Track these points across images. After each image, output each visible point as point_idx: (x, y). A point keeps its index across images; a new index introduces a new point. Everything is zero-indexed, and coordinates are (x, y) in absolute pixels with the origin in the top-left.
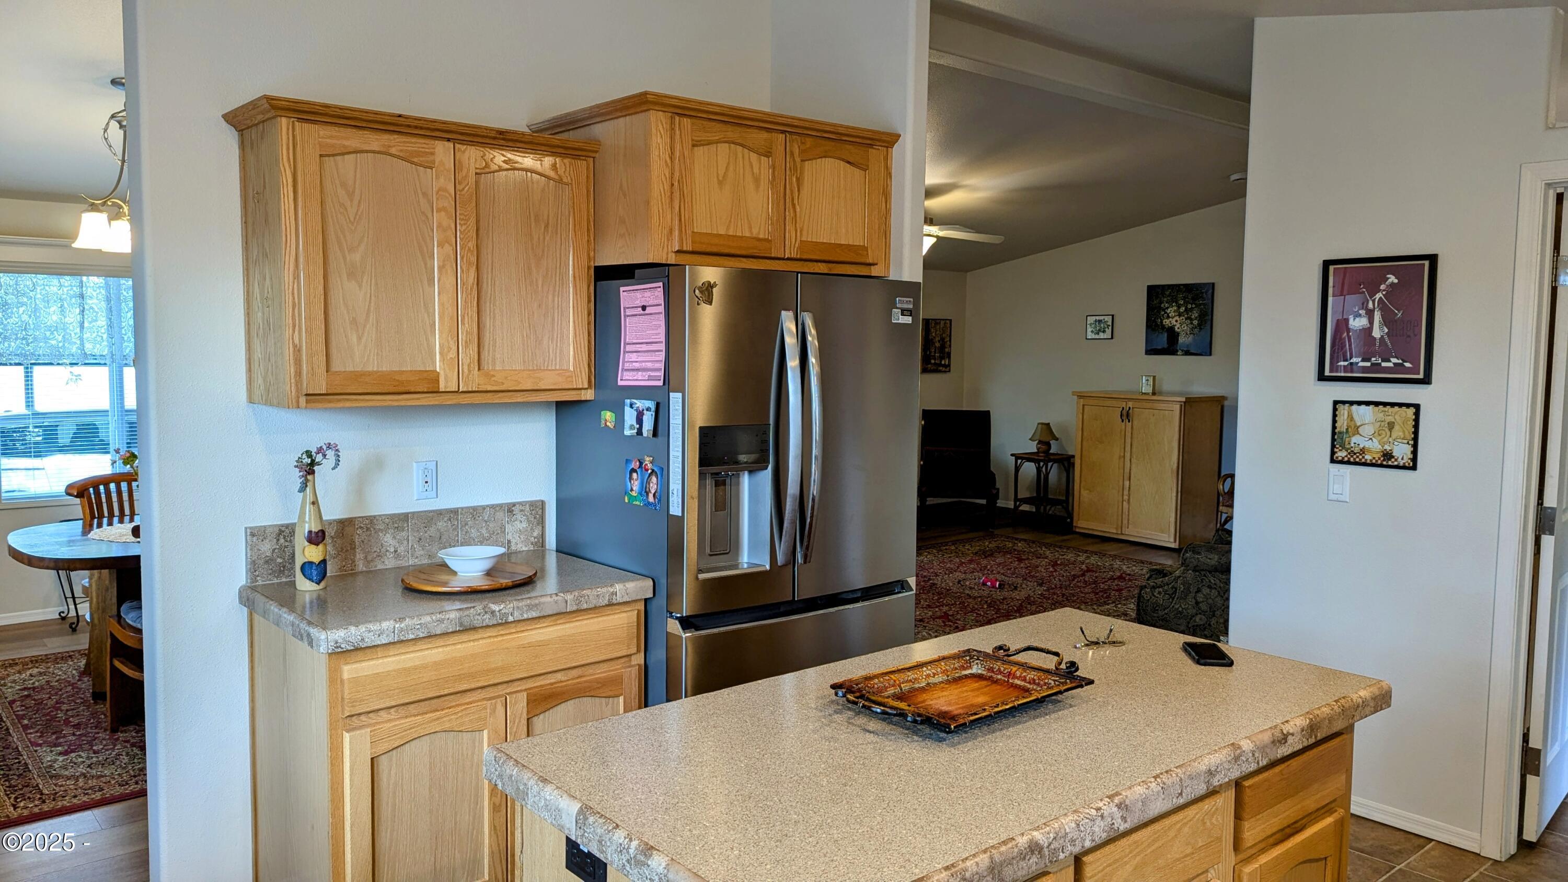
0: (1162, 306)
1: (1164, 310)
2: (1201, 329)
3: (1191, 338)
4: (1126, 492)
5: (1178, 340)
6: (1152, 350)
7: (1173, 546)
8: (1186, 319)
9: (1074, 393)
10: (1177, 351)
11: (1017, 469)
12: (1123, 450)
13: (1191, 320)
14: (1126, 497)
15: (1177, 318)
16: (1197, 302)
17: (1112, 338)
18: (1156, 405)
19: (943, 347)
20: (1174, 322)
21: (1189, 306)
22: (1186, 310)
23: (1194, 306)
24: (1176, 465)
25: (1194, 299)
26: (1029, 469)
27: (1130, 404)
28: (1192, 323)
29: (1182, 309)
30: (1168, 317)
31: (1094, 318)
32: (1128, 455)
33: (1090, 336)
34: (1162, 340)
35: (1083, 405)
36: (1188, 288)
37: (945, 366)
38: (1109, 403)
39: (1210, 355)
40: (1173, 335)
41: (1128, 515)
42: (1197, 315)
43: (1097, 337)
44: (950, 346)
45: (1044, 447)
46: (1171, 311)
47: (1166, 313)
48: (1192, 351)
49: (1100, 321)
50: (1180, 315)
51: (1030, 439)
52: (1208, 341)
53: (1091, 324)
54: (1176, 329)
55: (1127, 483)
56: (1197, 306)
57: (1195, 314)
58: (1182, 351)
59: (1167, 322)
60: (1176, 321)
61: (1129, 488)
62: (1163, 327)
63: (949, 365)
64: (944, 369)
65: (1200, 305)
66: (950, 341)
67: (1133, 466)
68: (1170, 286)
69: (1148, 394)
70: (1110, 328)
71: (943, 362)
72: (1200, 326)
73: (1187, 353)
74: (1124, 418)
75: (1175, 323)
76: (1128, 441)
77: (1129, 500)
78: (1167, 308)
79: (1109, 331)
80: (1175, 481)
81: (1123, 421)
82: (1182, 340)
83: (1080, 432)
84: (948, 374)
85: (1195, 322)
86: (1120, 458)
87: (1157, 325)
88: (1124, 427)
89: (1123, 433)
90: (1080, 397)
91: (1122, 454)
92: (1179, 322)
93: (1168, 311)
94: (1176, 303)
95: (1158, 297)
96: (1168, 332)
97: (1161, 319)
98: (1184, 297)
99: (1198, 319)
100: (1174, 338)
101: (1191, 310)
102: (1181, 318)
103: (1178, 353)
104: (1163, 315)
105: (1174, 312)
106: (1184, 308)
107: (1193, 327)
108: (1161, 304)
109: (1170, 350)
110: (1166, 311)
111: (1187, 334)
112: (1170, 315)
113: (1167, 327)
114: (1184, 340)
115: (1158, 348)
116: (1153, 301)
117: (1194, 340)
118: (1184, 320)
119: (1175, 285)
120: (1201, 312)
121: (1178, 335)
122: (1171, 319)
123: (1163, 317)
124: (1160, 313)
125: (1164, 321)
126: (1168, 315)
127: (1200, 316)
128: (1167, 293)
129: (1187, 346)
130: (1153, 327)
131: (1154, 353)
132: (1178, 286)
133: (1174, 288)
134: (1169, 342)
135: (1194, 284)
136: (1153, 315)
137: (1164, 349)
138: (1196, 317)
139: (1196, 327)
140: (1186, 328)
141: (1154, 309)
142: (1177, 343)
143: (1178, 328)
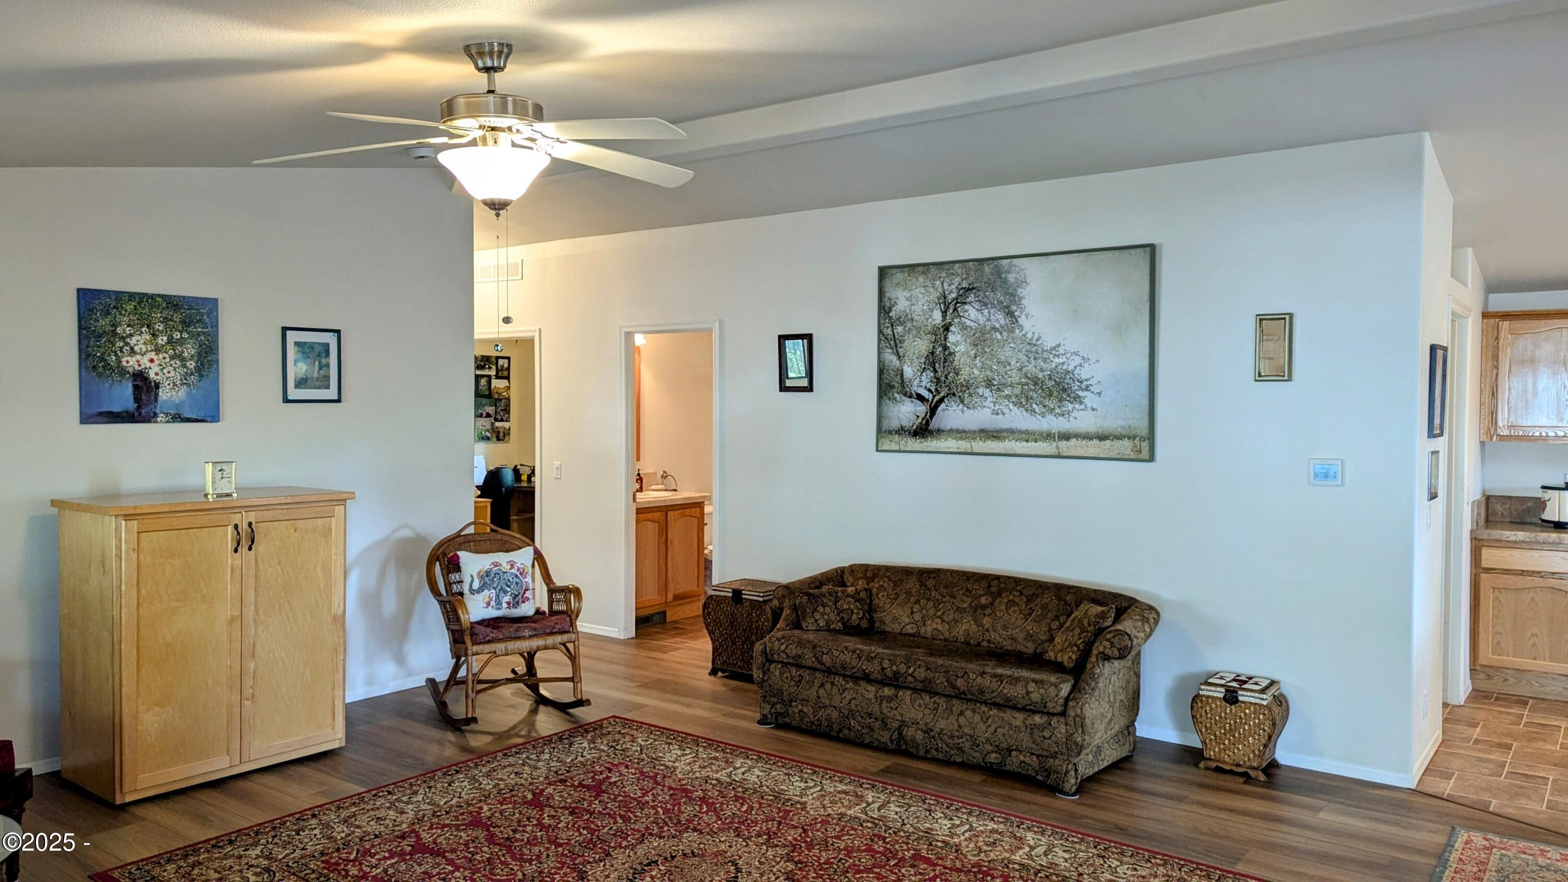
0: (119, 330)
1: (123, 339)
2: (201, 376)
3: (182, 393)
4: (248, 682)
5: (157, 395)
6: (96, 414)
8: (172, 358)
10: (156, 415)
12: (237, 605)
13: (183, 360)
15: (152, 355)
16: (191, 328)
20: (145, 361)
21: (177, 335)
22: (170, 341)
23: (185, 335)
25: (186, 323)
27: (252, 517)
28: (184, 366)
29: (162, 340)
30: (133, 351)
32: (248, 610)
34: (122, 396)
36: (173, 303)
39: (217, 421)
40: (145, 386)
42: (193, 352)
46: (140, 341)
47: (127, 344)
48: (186, 416)
50: (157, 350)
52: (212, 396)
54: (152, 375)
55: (249, 665)
56: (192, 336)
57: (190, 350)
58: (167, 414)
59: (131, 363)
60: (152, 361)
62: (123, 372)
65: (199, 334)
68: (132, 296)
72: (199, 370)
73: (178, 418)
75: (148, 364)
76: (250, 585)
77: (254, 695)
78: (131, 335)
81: (236, 551)
82: (164, 394)
85: (191, 365)
87: (107, 366)
88: (239, 562)
89: (239, 572)
92: (157, 362)
93: (133, 341)
94: (148, 327)
95: (108, 313)
96: (135, 380)
97: (116, 355)
98: (164, 318)
99: (196, 358)
100: (149, 390)
101: (182, 341)
102: (161, 356)
103: (159, 419)
104: (121, 349)
105: (145, 343)
106: (165, 338)
107: (186, 373)
108: (115, 326)
109: (140, 414)
110: (128, 340)
111: (175, 385)
112: (136, 348)
113: (131, 370)
114: (169, 395)
115: (114, 410)
116: (97, 320)
117: (189, 394)
118: (168, 360)
119: (144, 294)
120: (200, 346)
121: (157, 386)
122: (138, 357)
123: (121, 351)
124: (114, 345)
125: (124, 360)
126: (132, 349)
127: (200, 354)
128: (130, 307)
129: (177, 406)
130: (100, 370)
131: (105, 420)
132: (152, 297)
133: (141, 299)
134: (137, 399)
135: (184, 297)
136: (99, 347)
137: (127, 412)
138: (192, 356)
139: (192, 374)
140: (172, 373)
141: (100, 336)
142: (156, 400)
143: (157, 374)
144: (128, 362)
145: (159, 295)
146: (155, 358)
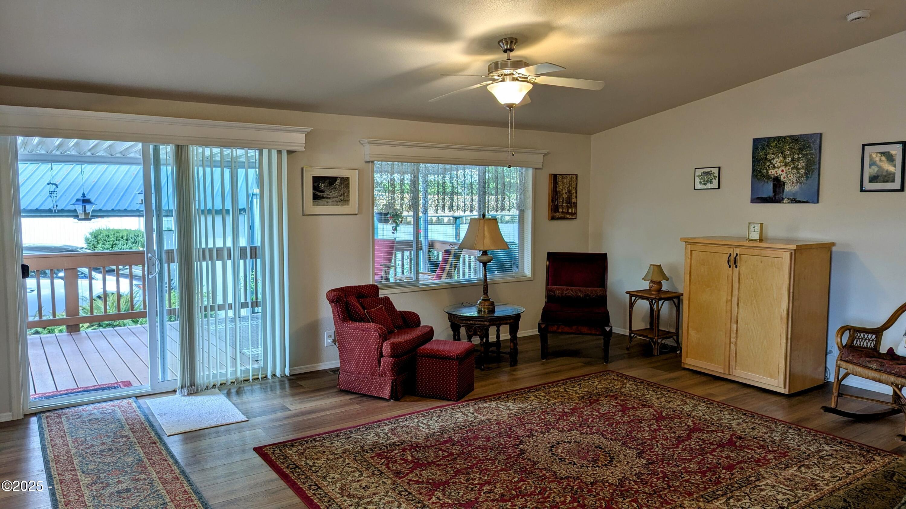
0: (768, 157)
1: (770, 161)
2: (807, 178)
3: (797, 187)
4: (733, 335)
5: (784, 189)
6: (758, 198)
7: (782, 391)
8: (792, 169)
9: (682, 239)
10: (783, 199)
11: (632, 305)
12: (730, 294)
13: (797, 168)
14: (733, 340)
15: (783, 168)
16: (804, 152)
17: (719, 188)
18: (764, 252)
19: (569, 199)
20: (779, 172)
21: (796, 156)
22: (793, 160)
23: (800, 156)
24: (785, 312)
25: (801, 149)
26: (643, 305)
27: (738, 251)
28: (798, 173)
29: (789, 159)
30: (774, 167)
31: (702, 170)
32: (735, 300)
33: (698, 186)
34: (768, 189)
35: (691, 251)
36: (795, 139)
37: (571, 214)
38: (717, 249)
39: (818, 202)
40: (778, 184)
41: (736, 357)
42: (803, 164)
43: (705, 187)
44: (576, 197)
45: (656, 287)
46: (777, 161)
47: (772, 163)
48: (798, 199)
49: (707, 173)
50: (786, 165)
51: (643, 279)
52: (816, 188)
53: (698, 176)
54: (782, 179)
55: (734, 327)
56: (804, 156)
57: (802, 164)
58: (788, 199)
59: (773, 173)
60: (783, 171)
61: (737, 331)
62: (769, 177)
63: (575, 213)
64: (571, 217)
65: (807, 154)
66: (576, 193)
67: (741, 310)
68: (775, 138)
69: (755, 240)
70: (717, 179)
71: (570, 211)
72: (806, 174)
73: (794, 201)
74: (732, 263)
75: (781, 173)
76: (736, 285)
77: (736, 342)
78: (774, 159)
79: (716, 182)
80: (784, 327)
81: (730, 267)
82: (788, 188)
83: (688, 276)
84: (574, 222)
85: (802, 172)
86: (727, 302)
87: (762, 175)
88: (731, 273)
89: (730, 278)
90: (689, 242)
91: (729, 298)
92: (785, 171)
93: (774, 162)
94: (782, 154)
95: (764, 149)
96: (774, 182)
97: (766, 169)
98: (790, 148)
99: (805, 168)
100: (780, 187)
101: (798, 160)
102: (787, 168)
103: (784, 201)
104: (769, 166)
105: (780, 162)
106: (790, 159)
107: (799, 176)
108: (766, 155)
109: (775, 198)
110: (772, 161)
111: (793, 183)
112: (776, 165)
113: (772, 176)
114: (790, 188)
115: (764, 196)
116: (759, 153)
117: (800, 188)
118: (790, 170)
119: (781, 137)
120: (808, 161)
121: (784, 184)
122: (777, 169)
123: (769, 167)
124: (765, 164)
125: (770, 171)
126: (774, 165)
127: (807, 165)
128: (773, 145)
129: (794, 194)
130: (759, 177)
131: (760, 201)
132: (784, 137)
133: (780, 140)
134: (774, 191)
135: (801, 135)
136: (759, 166)
137: (769, 197)
138: (803, 167)
139: (802, 177)
140: (792, 177)
141: (760, 160)
142: (783, 191)
143: (784, 178)
144: (771, 172)
145: (788, 136)
146: (784, 169)
